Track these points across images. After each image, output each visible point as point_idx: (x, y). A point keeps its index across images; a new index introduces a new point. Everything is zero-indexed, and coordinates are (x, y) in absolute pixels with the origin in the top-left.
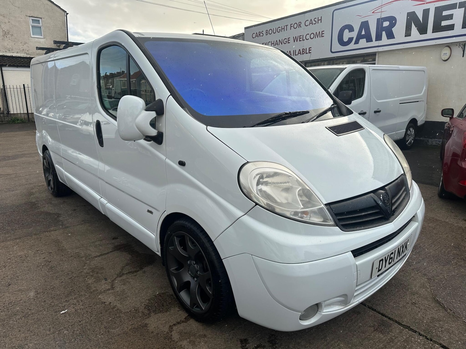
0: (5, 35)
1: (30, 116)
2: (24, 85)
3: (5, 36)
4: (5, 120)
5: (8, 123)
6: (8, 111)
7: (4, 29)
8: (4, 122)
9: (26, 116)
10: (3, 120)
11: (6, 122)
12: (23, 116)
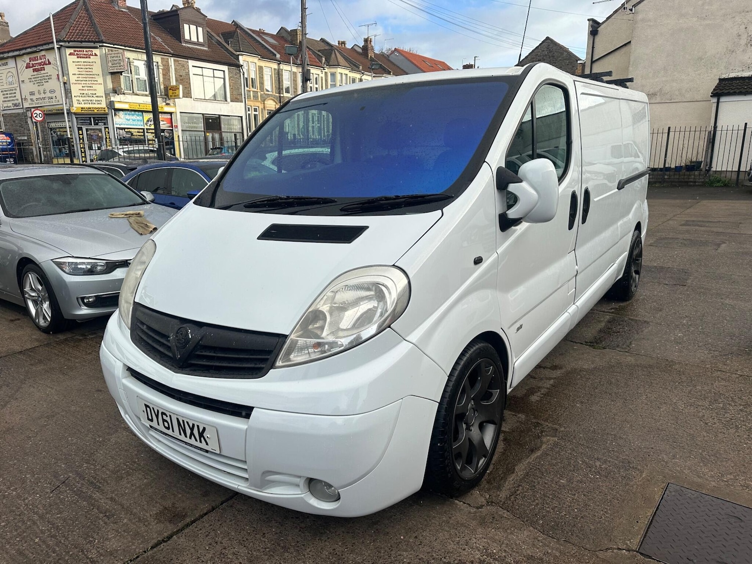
0: (749, 43)
1: (741, 176)
2: (746, 124)
3: (749, 45)
4: (700, 180)
5: (703, 185)
6: (710, 167)
7: (750, 34)
8: (697, 184)
9: (734, 176)
10: (698, 180)
11: (700, 184)
12: (729, 175)
